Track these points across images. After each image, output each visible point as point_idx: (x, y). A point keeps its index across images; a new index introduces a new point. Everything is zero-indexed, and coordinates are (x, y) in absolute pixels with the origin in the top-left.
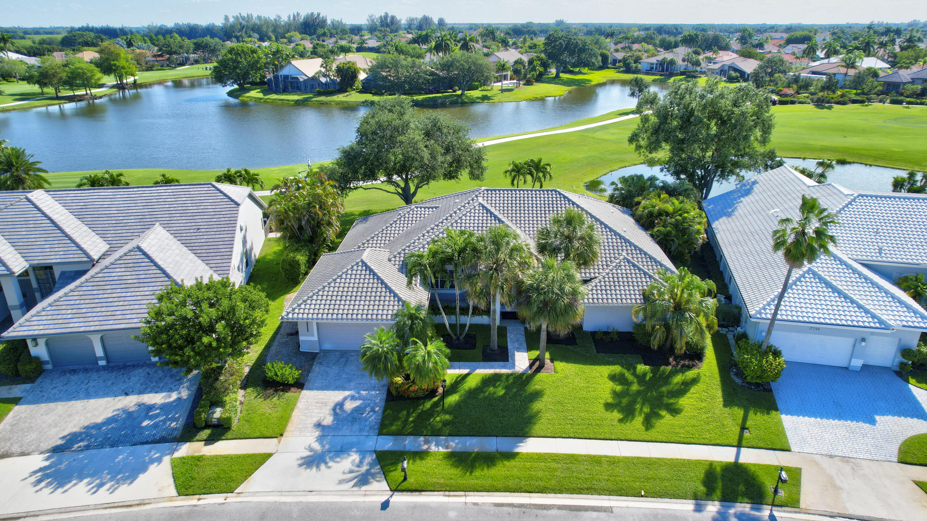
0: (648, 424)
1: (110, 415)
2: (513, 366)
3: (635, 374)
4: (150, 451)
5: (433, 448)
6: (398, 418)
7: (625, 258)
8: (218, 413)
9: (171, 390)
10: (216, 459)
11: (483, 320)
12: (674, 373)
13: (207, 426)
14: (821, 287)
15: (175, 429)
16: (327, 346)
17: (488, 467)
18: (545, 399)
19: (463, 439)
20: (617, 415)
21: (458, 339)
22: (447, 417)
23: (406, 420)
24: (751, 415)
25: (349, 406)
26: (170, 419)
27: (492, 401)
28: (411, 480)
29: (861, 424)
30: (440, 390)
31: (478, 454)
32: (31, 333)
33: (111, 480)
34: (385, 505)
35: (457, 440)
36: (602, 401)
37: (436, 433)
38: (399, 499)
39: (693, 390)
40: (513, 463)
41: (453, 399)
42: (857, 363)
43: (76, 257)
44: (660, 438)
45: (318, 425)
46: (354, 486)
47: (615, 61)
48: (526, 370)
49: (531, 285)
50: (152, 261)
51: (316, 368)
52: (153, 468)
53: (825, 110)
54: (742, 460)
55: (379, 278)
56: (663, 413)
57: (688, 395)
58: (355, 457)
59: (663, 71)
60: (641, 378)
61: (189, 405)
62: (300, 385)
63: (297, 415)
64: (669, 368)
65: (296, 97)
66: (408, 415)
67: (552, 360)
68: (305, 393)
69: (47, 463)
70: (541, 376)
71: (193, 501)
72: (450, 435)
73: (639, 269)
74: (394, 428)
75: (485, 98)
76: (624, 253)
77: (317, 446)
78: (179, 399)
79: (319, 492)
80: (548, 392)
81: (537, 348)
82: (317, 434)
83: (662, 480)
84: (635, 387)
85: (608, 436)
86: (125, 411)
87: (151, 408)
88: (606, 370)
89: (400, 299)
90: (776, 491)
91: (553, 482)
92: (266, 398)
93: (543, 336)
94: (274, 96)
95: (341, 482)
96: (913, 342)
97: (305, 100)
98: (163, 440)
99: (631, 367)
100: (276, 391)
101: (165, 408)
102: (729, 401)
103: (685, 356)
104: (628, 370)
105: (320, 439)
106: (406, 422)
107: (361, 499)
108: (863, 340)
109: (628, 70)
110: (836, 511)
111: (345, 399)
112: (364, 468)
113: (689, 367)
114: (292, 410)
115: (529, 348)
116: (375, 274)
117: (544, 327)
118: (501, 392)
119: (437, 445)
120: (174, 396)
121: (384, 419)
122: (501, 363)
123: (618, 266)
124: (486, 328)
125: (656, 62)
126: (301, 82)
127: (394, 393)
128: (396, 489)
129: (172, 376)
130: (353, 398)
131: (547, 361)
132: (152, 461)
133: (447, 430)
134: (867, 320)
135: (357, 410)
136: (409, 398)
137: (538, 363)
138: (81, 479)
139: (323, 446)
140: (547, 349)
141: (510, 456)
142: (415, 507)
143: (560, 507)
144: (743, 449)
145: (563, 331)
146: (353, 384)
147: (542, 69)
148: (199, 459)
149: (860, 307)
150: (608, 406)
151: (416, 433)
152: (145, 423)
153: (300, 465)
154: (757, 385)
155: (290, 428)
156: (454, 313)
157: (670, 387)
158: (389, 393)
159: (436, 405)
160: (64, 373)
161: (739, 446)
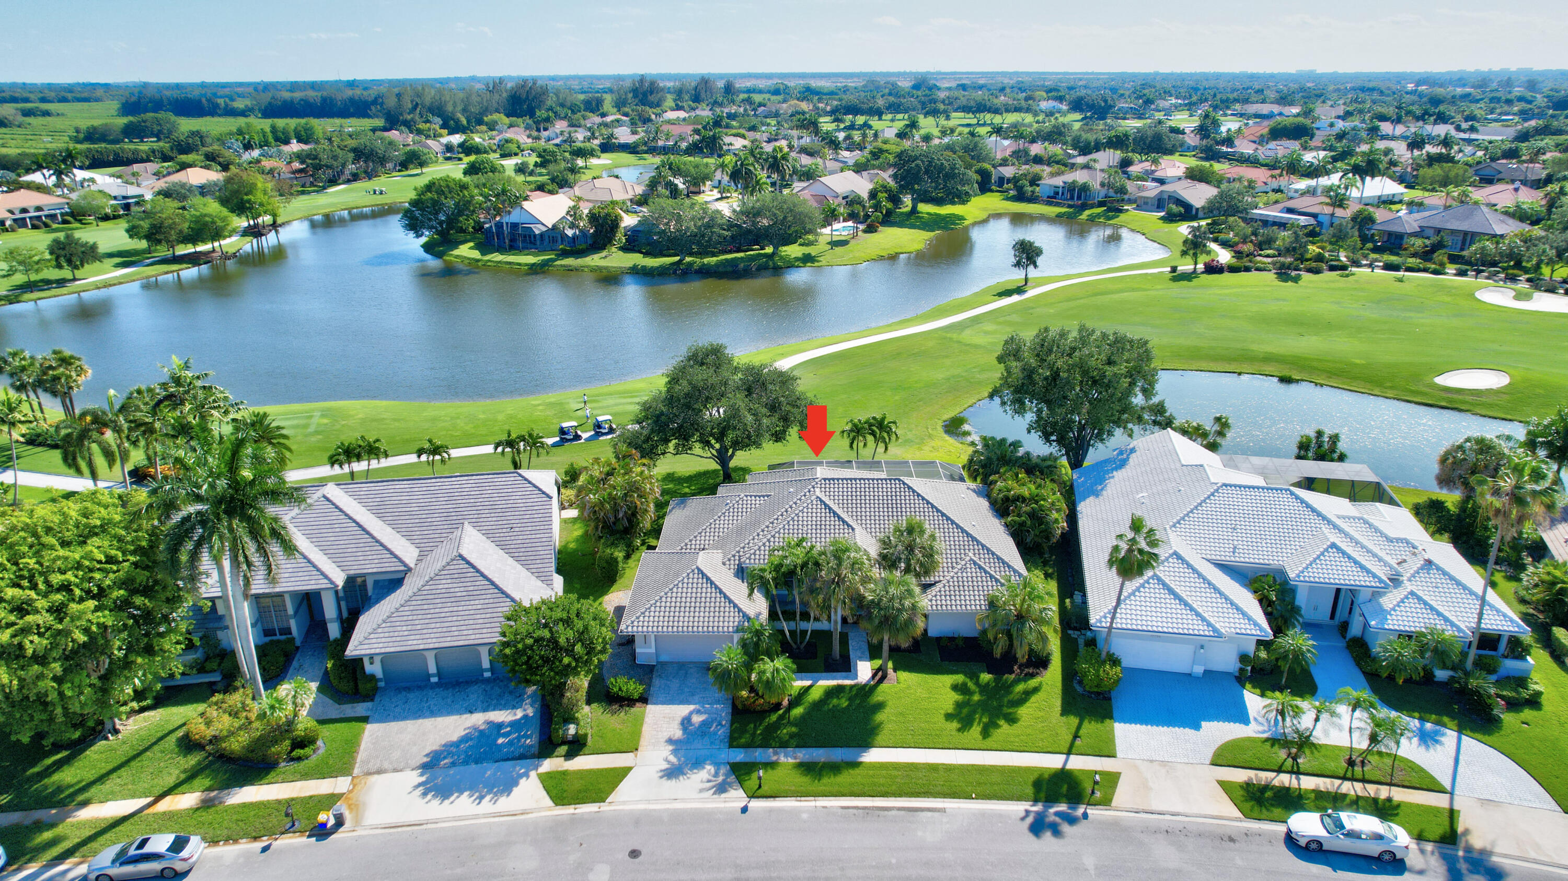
0: (985, 733)
1: (463, 733)
2: (856, 677)
3: (977, 684)
4: (514, 767)
5: (782, 759)
6: (746, 731)
7: (971, 560)
8: (572, 729)
9: (514, 707)
10: (581, 774)
11: (823, 625)
12: (1017, 681)
13: (564, 743)
14: (1164, 594)
15: (531, 746)
16: (664, 658)
17: (835, 775)
18: (887, 710)
19: (810, 750)
20: (955, 725)
21: (798, 648)
22: (794, 729)
23: (754, 733)
24: (1086, 723)
25: (697, 719)
26: (523, 736)
27: (836, 710)
28: (765, 789)
29: (1187, 730)
30: (785, 702)
31: (824, 763)
32: (368, 652)
33: (489, 792)
34: (744, 810)
35: (804, 751)
36: (943, 712)
37: (784, 745)
38: (755, 804)
39: (1033, 699)
40: (857, 771)
41: (798, 711)
42: (1199, 670)
43: (392, 566)
44: (995, 746)
45: (670, 741)
46: (714, 793)
47: (1001, 181)
48: (869, 681)
49: (872, 601)
50: (478, 571)
51: (656, 682)
52: (523, 781)
53: (1290, 283)
54: (1068, 767)
55: (716, 587)
56: (1002, 722)
57: (1028, 704)
58: (710, 768)
59: (1072, 198)
60: (984, 689)
61: (537, 722)
62: (644, 700)
63: (646, 729)
64: (1013, 676)
65: (530, 259)
66: (756, 728)
67: (895, 670)
68: (650, 708)
69: (423, 779)
70: (884, 686)
71: (569, 810)
72: (797, 747)
73: (986, 572)
74: (743, 740)
75: (807, 259)
76: (971, 554)
77: (673, 759)
78: (525, 717)
79: (683, 800)
80: (890, 703)
81: (880, 657)
82: (671, 748)
83: (992, 784)
84: (976, 697)
85: (946, 745)
86: (475, 728)
87: (500, 726)
88: (948, 680)
89: (740, 610)
90: (1093, 792)
91: (894, 788)
92: (614, 713)
93: (886, 648)
94: (497, 257)
95: (701, 791)
96: (1251, 648)
97: (545, 264)
98: (522, 757)
99: (974, 676)
100: (621, 706)
101: (514, 724)
102: (1067, 710)
103: (1029, 664)
104: (971, 679)
105: (675, 752)
106: (754, 734)
107: (722, 805)
108: (1202, 647)
109: (1021, 197)
110: (1141, 807)
111: (691, 713)
112: (721, 778)
113: (1032, 676)
114: (642, 725)
115: (872, 657)
116: (712, 583)
117: (886, 638)
118: (844, 703)
119: (786, 756)
120: (519, 714)
121: (732, 732)
122: (844, 674)
123: (964, 569)
124: (827, 634)
125: (1061, 184)
126: (535, 236)
127: (740, 707)
128: (752, 796)
129: (511, 693)
130: (698, 712)
131: (890, 671)
132: (521, 776)
133: (794, 742)
134: (1202, 628)
135: (704, 724)
136: (755, 712)
137: (880, 673)
138: (461, 793)
139: (679, 760)
140: (890, 657)
141: (855, 765)
142: (771, 810)
143: (899, 809)
144: (1072, 757)
145: (905, 644)
146: (696, 698)
147: (890, 205)
148: (564, 773)
149: (1198, 614)
150: (949, 717)
151: (765, 745)
152: (500, 741)
153: (661, 777)
154: (1098, 694)
155: (643, 742)
156: (794, 619)
157: (1011, 697)
158: (734, 706)
159: (781, 717)
160: (399, 690)
161: (1069, 753)
